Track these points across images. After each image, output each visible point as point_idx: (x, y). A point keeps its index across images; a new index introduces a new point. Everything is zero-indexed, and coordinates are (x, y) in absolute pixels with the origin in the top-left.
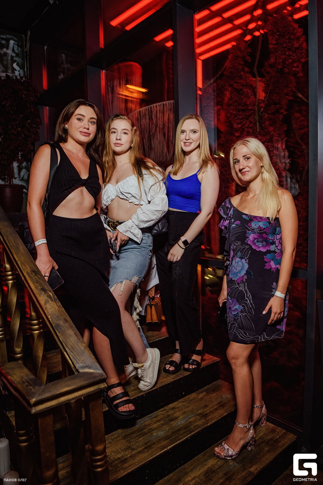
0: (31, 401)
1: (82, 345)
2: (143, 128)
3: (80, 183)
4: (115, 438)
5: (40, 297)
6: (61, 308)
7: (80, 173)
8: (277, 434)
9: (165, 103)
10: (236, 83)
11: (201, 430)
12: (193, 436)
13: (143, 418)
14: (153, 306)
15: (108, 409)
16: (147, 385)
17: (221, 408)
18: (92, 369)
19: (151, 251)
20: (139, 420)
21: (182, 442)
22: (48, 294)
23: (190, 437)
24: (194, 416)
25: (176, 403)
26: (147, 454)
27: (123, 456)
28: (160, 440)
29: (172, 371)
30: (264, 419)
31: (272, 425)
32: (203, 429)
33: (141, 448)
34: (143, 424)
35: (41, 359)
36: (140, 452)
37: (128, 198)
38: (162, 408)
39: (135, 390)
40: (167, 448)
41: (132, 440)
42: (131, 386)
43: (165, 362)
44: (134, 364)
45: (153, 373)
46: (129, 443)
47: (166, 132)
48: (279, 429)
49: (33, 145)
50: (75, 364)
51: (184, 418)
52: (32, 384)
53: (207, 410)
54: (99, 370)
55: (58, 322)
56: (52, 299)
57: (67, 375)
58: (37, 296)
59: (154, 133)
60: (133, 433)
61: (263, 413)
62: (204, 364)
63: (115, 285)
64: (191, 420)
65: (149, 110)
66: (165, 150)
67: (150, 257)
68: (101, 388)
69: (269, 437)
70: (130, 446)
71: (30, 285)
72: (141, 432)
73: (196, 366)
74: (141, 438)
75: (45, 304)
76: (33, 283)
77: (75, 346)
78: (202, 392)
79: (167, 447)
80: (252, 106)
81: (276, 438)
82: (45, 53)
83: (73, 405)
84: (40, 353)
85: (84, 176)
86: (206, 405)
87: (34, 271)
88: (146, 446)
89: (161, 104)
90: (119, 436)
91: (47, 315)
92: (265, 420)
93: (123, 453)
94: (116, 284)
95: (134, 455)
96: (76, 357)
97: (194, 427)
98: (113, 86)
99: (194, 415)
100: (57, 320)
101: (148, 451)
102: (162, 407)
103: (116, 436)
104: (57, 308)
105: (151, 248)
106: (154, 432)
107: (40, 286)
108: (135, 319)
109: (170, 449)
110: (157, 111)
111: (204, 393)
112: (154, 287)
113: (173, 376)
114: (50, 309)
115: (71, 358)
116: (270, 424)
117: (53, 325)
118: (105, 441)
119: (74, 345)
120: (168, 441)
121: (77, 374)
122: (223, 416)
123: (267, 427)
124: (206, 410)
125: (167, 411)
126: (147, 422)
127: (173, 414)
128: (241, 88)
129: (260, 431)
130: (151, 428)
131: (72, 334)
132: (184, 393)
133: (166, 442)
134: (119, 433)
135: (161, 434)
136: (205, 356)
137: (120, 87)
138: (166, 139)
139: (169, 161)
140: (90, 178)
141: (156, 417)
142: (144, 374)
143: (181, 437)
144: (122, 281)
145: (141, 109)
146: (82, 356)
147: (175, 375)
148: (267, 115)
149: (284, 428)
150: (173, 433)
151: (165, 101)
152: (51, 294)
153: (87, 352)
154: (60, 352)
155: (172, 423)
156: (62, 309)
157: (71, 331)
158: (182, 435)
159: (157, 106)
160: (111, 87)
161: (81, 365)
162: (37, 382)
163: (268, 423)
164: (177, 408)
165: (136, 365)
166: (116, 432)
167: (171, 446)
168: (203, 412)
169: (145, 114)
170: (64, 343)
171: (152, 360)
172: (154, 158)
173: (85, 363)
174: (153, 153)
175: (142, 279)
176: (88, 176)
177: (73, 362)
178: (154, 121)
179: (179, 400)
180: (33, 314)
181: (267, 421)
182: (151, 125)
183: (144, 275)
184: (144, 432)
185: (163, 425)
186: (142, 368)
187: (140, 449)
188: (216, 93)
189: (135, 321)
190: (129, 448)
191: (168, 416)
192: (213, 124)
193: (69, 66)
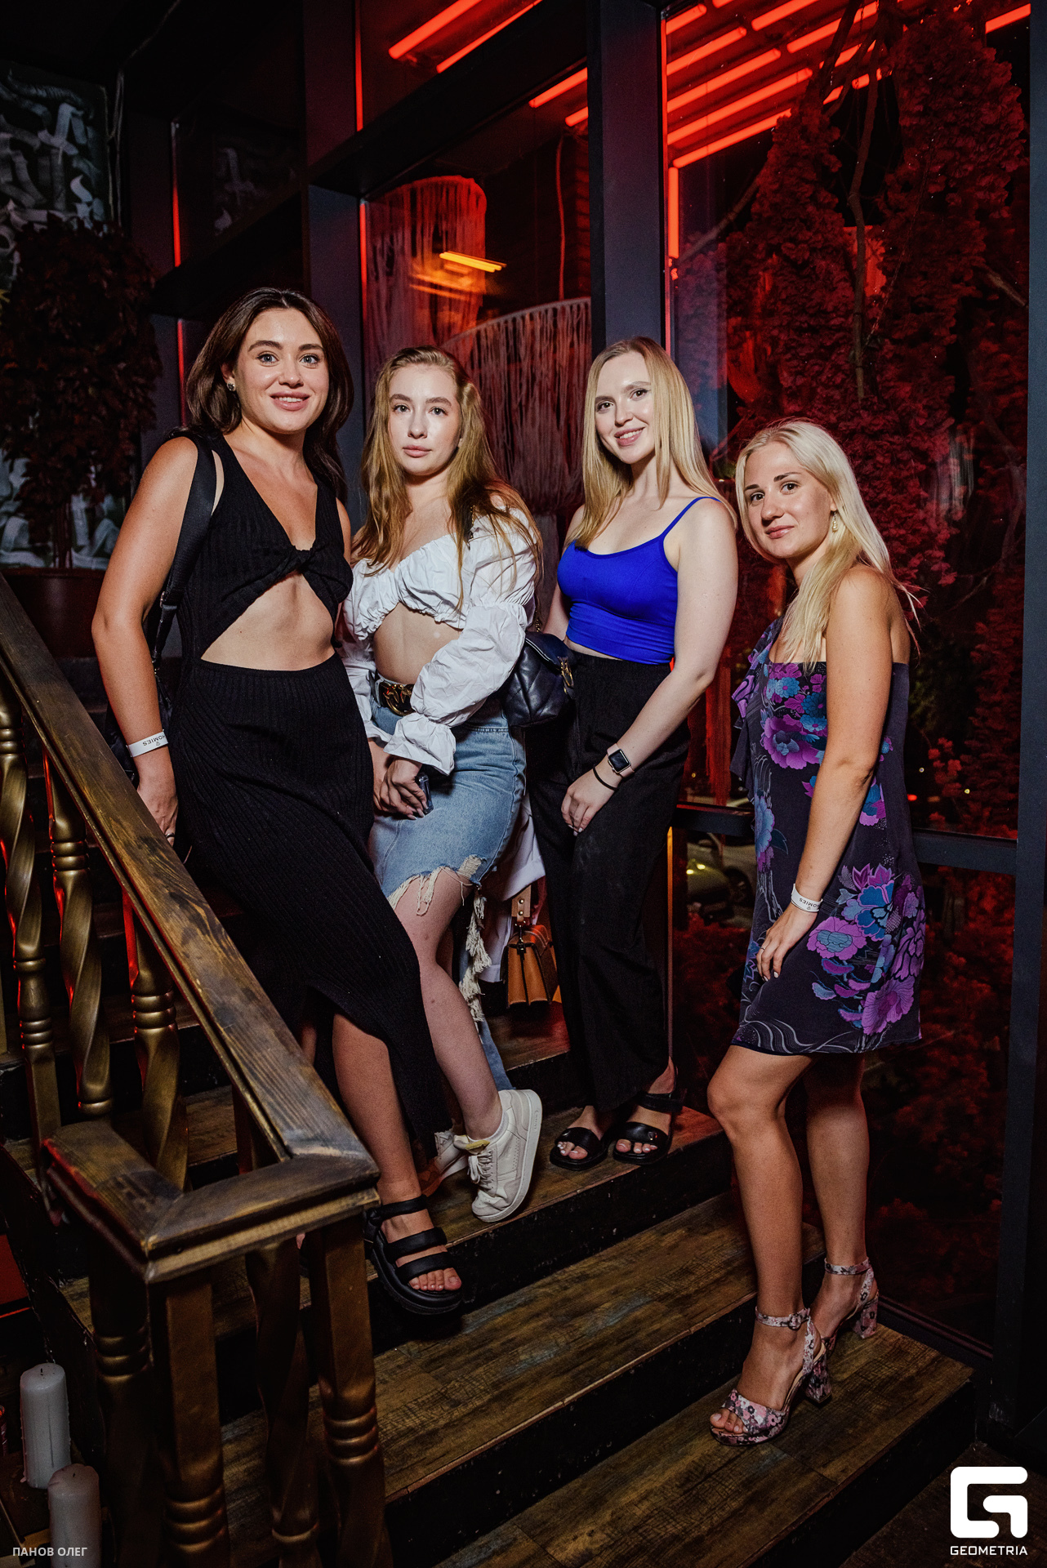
0: (143, 1243)
1: (301, 1072)
2: (488, 386)
3: (293, 564)
4: (399, 1367)
5: (167, 921)
6: (233, 954)
7: (290, 531)
8: (910, 1362)
9: (558, 305)
10: (793, 240)
11: (671, 1346)
12: (645, 1362)
13: (484, 1308)
14: (528, 950)
15: (376, 1275)
16: (497, 1206)
17: (731, 1278)
18: (334, 1147)
19: (519, 776)
20: (473, 1313)
21: (609, 1383)
22: (193, 912)
23: (635, 1367)
24: (647, 1303)
25: (591, 1261)
26: (500, 1419)
27: (423, 1422)
28: (540, 1375)
29: (579, 1160)
30: (868, 1315)
31: (895, 1333)
32: (676, 1343)
33: (480, 1398)
34: (487, 1327)
35: (169, 1115)
36: (476, 1412)
37: (430, 607)
38: (548, 1274)
39: (461, 1218)
40: (562, 1401)
41: (452, 1374)
42: (450, 1207)
43: (556, 1134)
44: (457, 1138)
45: (518, 1168)
46: (442, 1382)
47: (563, 401)
48: (918, 1347)
49: (136, 440)
50: (278, 1130)
51: (617, 1309)
52: (146, 1190)
53: (690, 1285)
54: (355, 1150)
55: (225, 998)
56: (205, 926)
57: (254, 1164)
58: (159, 916)
59: (523, 403)
60: (454, 1353)
61: (866, 1294)
62: (679, 1141)
63: (406, 883)
64: (638, 1313)
65: (507, 328)
66: (560, 458)
67: (518, 797)
68: (362, 1206)
69: (885, 1372)
70: (446, 1392)
71: (136, 882)
72: (481, 1350)
73: (654, 1147)
74: (481, 1370)
75: (184, 942)
76: (144, 876)
77: (279, 1075)
78: (673, 1229)
79: (562, 1396)
80: (840, 316)
81: (907, 1375)
82: (174, 145)
83: (272, 1260)
84: (166, 1099)
85: (304, 541)
86: (687, 1268)
87: (146, 840)
88: (496, 1392)
89: (546, 311)
90: (410, 1362)
91: (191, 978)
92: (872, 1318)
93: (424, 1413)
94: (410, 879)
95: (460, 1419)
96: (282, 1108)
97: (648, 1335)
98: (391, 250)
99: (648, 1299)
100: (221, 995)
101: (503, 1408)
102: (547, 1272)
103: (401, 1361)
104: (221, 955)
105: (521, 768)
106: (520, 1349)
107: (167, 887)
108: (467, 995)
109: (571, 1403)
110: (533, 332)
111: (681, 1232)
112: (527, 886)
113: (580, 1177)
114: (199, 958)
115: (268, 1110)
116: (890, 1330)
117: (211, 1009)
118: (373, 1372)
119: (275, 1070)
120: (565, 1377)
121: (286, 1163)
122: (740, 1303)
123: (880, 1340)
124: (685, 1283)
125: (560, 1286)
126: (500, 1319)
127: (580, 1296)
128: (806, 258)
129: (856, 1352)
130: (511, 1336)
131: (268, 1037)
132: (614, 1231)
133: (559, 1382)
134: (410, 1353)
135: (543, 1355)
136: (683, 1116)
137: (414, 254)
138: (562, 423)
139: (569, 494)
140: (319, 547)
141: (525, 1304)
142: (489, 1172)
143: (605, 1365)
144: (429, 872)
145: (482, 327)
146: (303, 1105)
147: (587, 1174)
148: (889, 346)
149: (934, 1346)
150: (582, 1353)
151: (556, 299)
152: (201, 911)
153: (318, 1092)
154: (230, 1096)
155: (578, 1322)
156: (236, 958)
157: (268, 1027)
158: (610, 1359)
159: (532, 318)
160: (385, 257)
161: (299, 1132)
162: (158, 1186)
163: (883, 1327)
164: (595, 1276)
165: (464, 1141)
166: (400, 1348)
167: (575, 1395)
168: (677, 1291)
169: (496, 342)
170: (244, 1063)
171: (516, 1128)
172: (523, 484)
173: (312, 1129)
174: (521, 468)
175: (492, 867)
176: (313, 539)
177: (274, 1124)
178: (525, 365)
179: (601, 1253)
180: (145, 974)
181: (879, 1321)
182: (513, 377)
183: (499, 853)
184: (490, 1350)
185: (549, 1327)
186: (483, 1153)
187: (478, 1403)
188: (725, 272)
189: (466, 998)
190: (443, 1397)
191: (567, 1300)
192: (714, 375)
193: (250, 186)
